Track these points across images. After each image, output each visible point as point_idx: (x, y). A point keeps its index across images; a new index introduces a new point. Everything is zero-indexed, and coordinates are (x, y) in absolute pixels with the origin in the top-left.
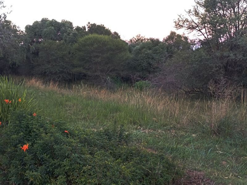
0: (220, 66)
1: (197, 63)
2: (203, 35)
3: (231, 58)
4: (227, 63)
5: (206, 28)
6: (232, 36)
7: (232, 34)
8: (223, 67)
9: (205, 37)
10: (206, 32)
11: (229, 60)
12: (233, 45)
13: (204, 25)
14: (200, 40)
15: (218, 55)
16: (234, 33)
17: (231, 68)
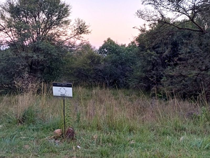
0: (26, 65)
1: (4, 61)
2: (10, 37)
3: (34, 58)
4: (32, 63)
5: (12, 31)
6: (35, 40)
7: (35, 38)
8: (29, 66)
9: (12, 39)
10: (12, 35)
11: (33, 60)
12: (36, 48)
13: (11, 29)
14: (7, 42)
15: (24, 55)
16: (36, 38)
17: (35, 67)
